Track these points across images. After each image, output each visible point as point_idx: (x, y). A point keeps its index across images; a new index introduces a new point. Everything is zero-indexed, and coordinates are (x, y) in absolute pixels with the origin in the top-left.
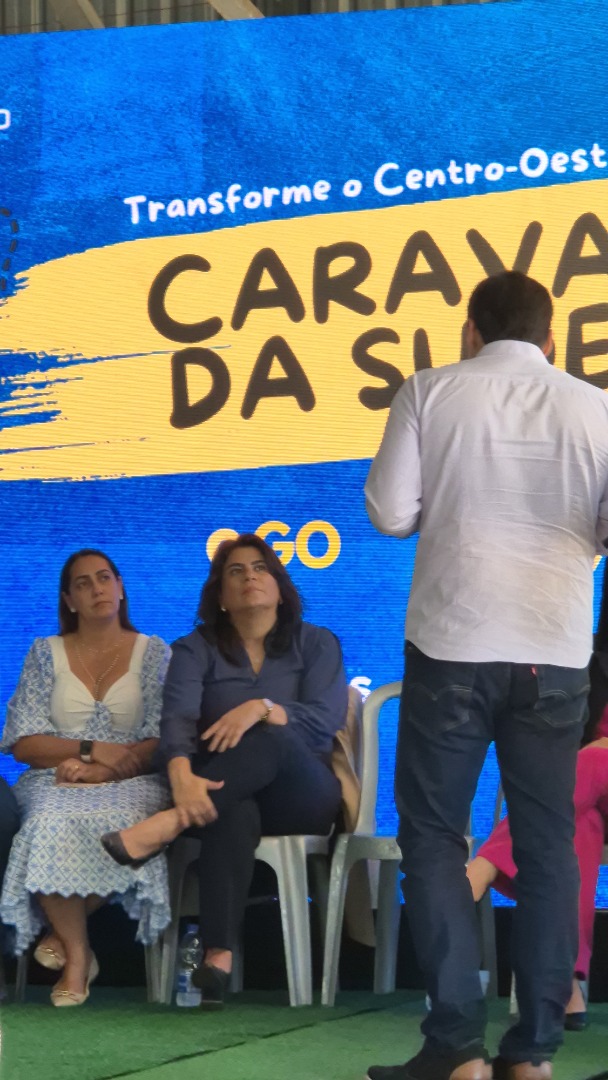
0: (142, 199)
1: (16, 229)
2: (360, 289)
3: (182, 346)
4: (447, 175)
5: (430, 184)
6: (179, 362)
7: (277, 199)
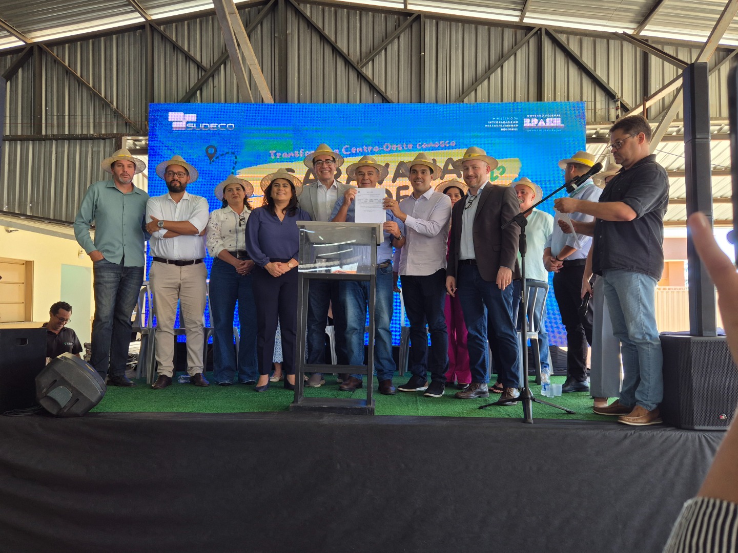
0: (275, 151)
1: (236, 158)
4: (363, 149)
5: (358, 152)
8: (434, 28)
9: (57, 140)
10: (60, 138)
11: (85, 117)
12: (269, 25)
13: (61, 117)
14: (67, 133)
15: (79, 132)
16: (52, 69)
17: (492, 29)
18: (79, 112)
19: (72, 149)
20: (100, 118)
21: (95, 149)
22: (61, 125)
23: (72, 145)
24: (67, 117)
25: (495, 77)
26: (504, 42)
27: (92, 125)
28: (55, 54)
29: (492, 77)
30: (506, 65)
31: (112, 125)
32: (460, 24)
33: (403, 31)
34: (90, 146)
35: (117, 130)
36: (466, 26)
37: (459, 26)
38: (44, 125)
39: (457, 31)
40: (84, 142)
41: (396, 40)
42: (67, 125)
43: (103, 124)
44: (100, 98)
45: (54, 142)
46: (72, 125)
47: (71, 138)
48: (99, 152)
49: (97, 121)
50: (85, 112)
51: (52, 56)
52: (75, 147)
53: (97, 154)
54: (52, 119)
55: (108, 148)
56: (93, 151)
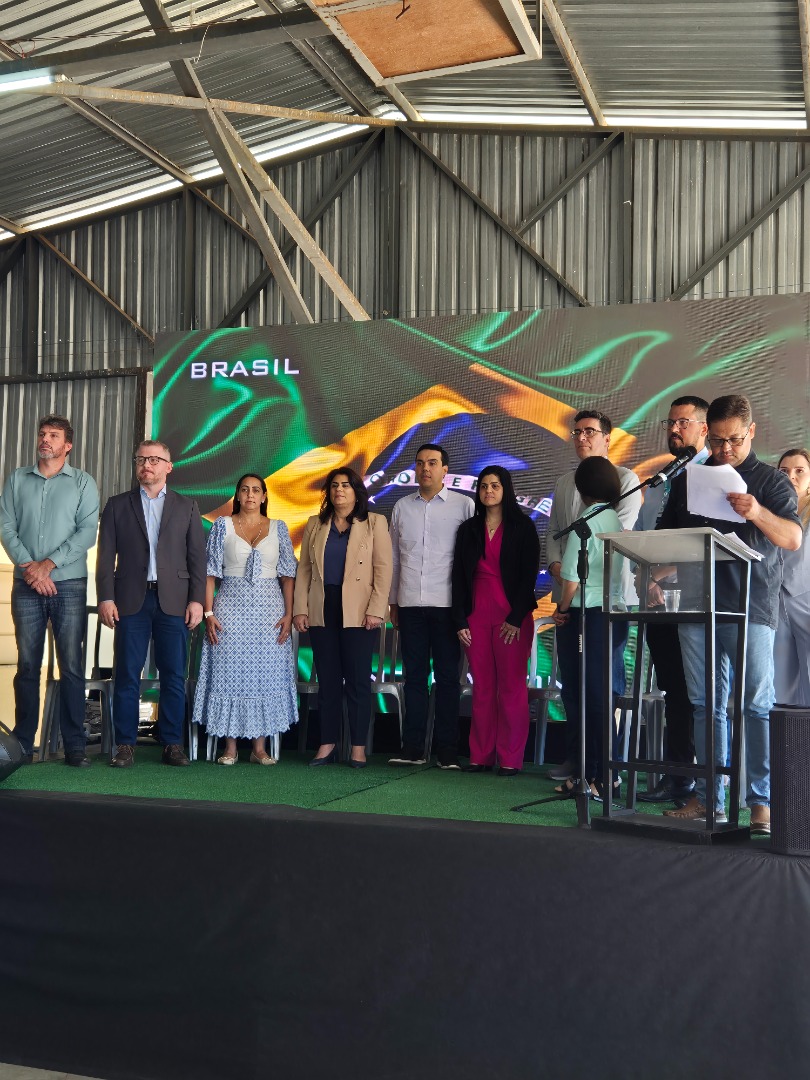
8: (651, 154)
9: (56, 381)
10: (62, 378)
11: (97, 343)
12: (372, 174)
13: (64, 345)
14: (71, 370)
15: (88, 367)
16: (52, 271)
17: (759, 146)
18: (88, 337)
19: (77, 395)
20: (118, 344)
21: (111, 393)
22: (64, 356)
23: (78, 388)
24: (71, 345)
25: (764, 233)
26: (781, 167)
27: (106, 355)
28: (56, 249)
29: (758, 232)
30: (784, 210)
31: (134, 354)
32: (698, 143)
33: (597, 162)
34: (103, 388)
35: (142, 363)
36: (710, 145)
37: (696, 145)
38: (40, 359)
39: (692, 155)
40: (94, 381)
41: (583, 182)
42: (71, 357)
43: (122, 353)
44: (118, 313)
45: (53, 384)
46: (79, 356)
47: (78, 377)
48: (115, 397)
49: (114, 349)
50: (96, 337)
51: (52, 251)
52: (82, 391)
53: (113, 399)
54: (52, 349)
55: (127, 392)
56: (106, 397)
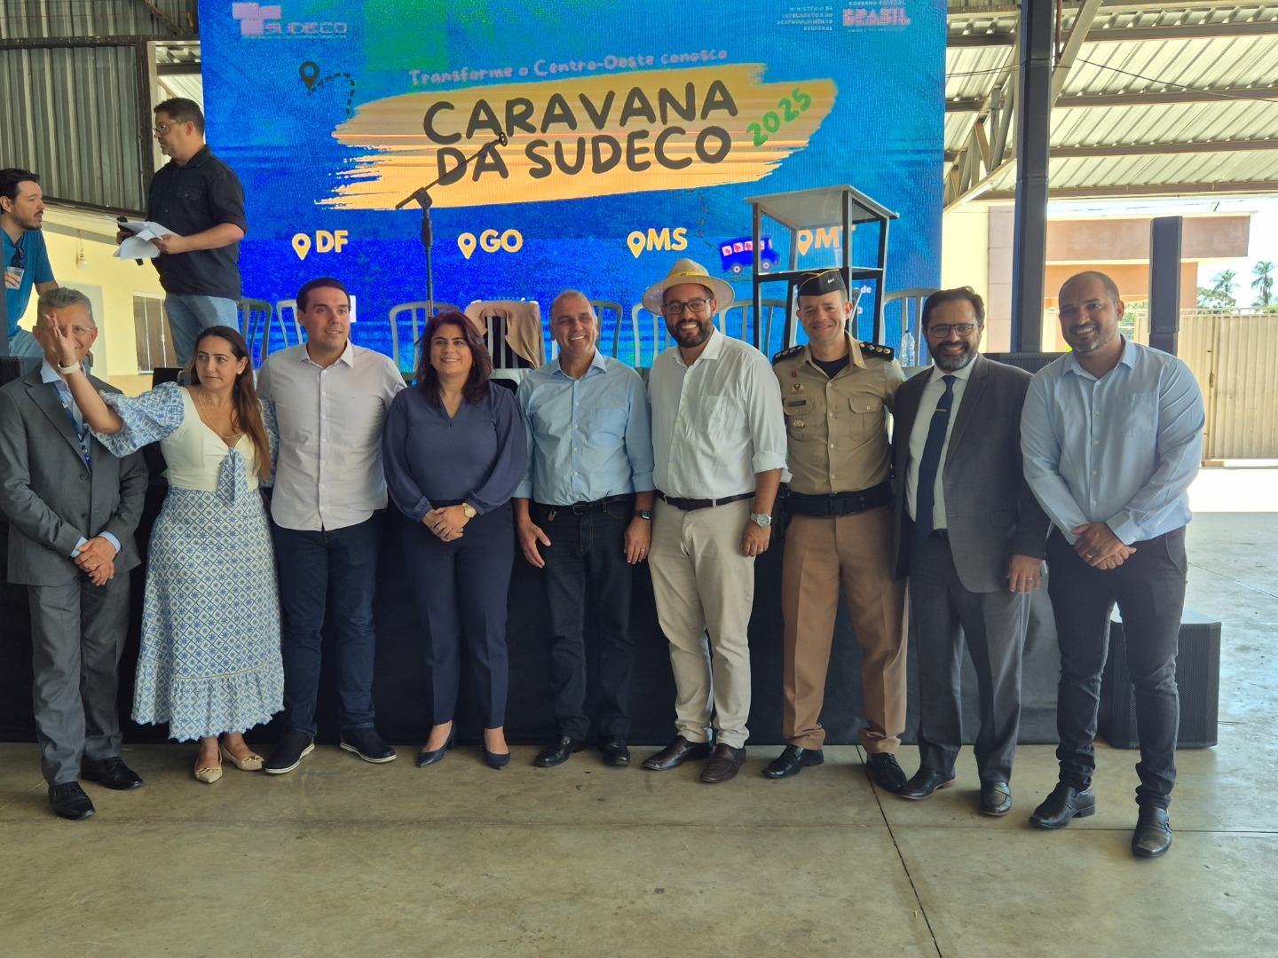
0: (417, 72)
1: (353, 84)
2: (528, 121)
3: (441, 146)
4: (569, 66)
5: (560, 71)
6: (441, 154)
7: (486, 75)
9: (29, 47)
10: (35, 45)
11: (76, 4)
13: (33, 4)
14: (45, 35)
15: (67, 32)
19: (57, 66)
20: (103, 6)
21: (100, 65)
22: (34, 19)
23: (57, 57)
24: (43, 6)
27: (89, 19)
31: (126, 20)
34: (90, 59)
35: (137, 30)
38: (3, 21)
40: (78, 50)
42: (44, 20)
43: (111, 18)
45: (25, 53)
46: (54, 19)
47: (54, 44)
48: (107, 71)
49: (98, 13)
52: (63, 60)
53: (105, 73)
54: (17, 9)
55: (122, 65)
56: (96, 69)
